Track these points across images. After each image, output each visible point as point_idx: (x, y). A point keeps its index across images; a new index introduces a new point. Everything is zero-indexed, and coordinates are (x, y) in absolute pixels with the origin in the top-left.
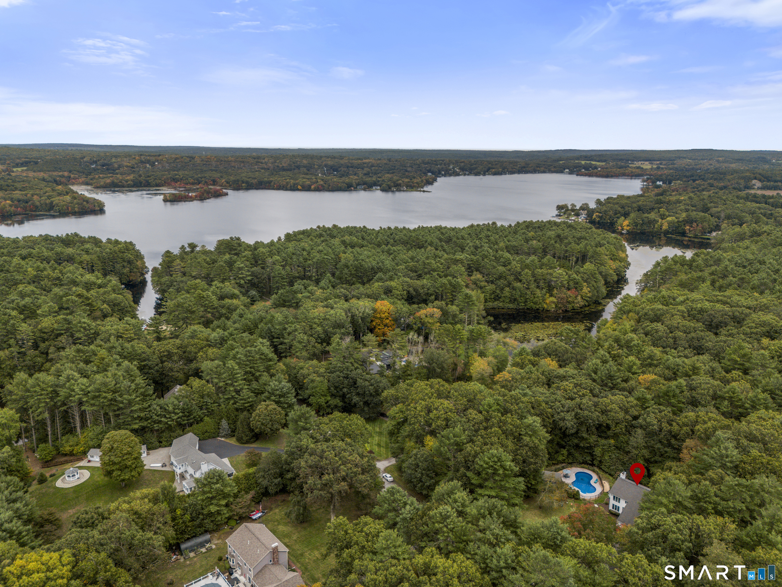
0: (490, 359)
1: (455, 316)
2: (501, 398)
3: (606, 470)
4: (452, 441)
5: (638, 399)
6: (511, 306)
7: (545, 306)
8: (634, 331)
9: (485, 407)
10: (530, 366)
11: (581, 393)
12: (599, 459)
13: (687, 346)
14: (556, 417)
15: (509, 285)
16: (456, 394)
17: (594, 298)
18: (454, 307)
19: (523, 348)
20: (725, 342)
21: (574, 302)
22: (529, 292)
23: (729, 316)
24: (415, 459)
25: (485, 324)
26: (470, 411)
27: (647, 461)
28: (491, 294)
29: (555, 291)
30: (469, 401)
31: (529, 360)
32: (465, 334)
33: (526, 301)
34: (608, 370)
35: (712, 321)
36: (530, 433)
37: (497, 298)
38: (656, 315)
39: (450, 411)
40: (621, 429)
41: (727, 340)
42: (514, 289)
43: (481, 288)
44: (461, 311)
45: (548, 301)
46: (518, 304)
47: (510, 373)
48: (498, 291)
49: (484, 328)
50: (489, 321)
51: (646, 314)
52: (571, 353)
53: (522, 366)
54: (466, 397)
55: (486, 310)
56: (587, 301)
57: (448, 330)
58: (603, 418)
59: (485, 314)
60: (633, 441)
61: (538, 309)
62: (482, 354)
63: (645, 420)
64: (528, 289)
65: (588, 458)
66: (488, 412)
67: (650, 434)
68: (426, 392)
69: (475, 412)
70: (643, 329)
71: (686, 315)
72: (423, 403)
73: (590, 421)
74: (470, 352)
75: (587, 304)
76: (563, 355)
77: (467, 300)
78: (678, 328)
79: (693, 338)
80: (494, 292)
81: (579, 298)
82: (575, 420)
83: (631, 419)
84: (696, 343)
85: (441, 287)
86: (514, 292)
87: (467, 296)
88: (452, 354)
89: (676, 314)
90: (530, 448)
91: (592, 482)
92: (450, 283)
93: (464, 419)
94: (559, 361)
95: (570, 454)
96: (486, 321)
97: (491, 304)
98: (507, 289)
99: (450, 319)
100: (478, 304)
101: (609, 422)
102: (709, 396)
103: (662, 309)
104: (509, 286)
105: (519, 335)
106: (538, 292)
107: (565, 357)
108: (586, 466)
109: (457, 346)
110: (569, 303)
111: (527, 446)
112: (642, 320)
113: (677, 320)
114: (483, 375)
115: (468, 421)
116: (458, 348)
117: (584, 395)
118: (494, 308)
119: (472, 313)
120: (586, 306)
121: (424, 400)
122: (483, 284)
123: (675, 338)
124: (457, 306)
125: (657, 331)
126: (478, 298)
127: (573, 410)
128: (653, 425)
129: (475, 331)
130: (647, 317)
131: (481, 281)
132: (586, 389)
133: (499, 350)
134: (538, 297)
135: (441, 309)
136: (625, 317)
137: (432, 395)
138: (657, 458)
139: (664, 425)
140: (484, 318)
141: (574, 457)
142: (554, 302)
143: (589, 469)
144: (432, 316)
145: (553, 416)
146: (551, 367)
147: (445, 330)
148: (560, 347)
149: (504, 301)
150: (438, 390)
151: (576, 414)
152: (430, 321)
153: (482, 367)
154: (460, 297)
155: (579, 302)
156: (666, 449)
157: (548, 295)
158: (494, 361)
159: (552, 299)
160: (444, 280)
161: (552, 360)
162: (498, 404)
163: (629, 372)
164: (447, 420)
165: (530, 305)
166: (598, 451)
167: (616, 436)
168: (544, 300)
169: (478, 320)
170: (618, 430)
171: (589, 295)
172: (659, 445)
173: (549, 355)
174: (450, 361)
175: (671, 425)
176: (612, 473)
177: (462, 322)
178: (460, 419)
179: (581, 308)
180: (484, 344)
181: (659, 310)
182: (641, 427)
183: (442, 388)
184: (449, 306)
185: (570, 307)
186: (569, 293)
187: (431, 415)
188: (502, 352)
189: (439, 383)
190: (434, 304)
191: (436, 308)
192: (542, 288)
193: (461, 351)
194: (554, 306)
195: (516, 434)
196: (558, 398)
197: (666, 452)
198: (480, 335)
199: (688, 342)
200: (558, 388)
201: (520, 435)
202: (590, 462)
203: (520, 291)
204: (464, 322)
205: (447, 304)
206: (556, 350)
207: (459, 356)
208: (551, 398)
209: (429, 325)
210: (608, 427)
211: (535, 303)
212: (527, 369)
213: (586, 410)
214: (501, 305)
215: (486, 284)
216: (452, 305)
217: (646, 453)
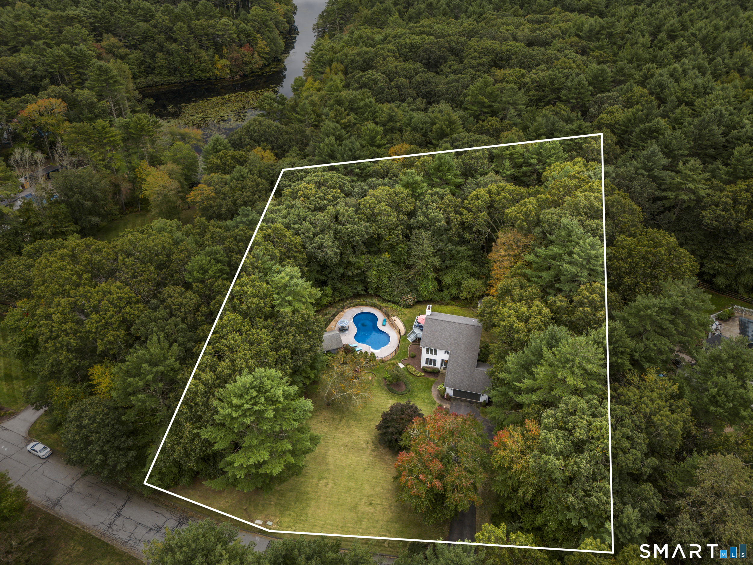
0: (171, 166)
1: (91, 106)
2: (219, 248)
3: (388, 297)
4: (150, 377)
5: (406, 186)
6: (172, 79)
7: (217, 72)
8: (347, 86)
9: (195, 274)
10: (238, 167)
11: (329, 197)
12: (375, 285)
13: (415, 95)
14: (310, 247)
15: (161, 48)
16: (129, 261)
17: (273, 54)
18: (86, 92)
19: (217, 140)
20: (457, 81)
21: (251, 63)
22: (191, 57)
23: (446, 47)
24: (80, 427)
25: (143, 111)
26: (168, 290)
27: (437, 270)
28: (139, 66)
29: (225, 51)
30: (160, 267)
31: (233, 157)
32: (117, 133)
33: (191, 70)
34: (351, 150)
35: (430, 58)
36: (289, 298)
37: (149, 70)
38: (364, 61)
39: (128, 303)
40: (397, 236)
41: (459, 78)
42: (169, 53)
43: (122, 58)
44: (100, 97)
45: (219, 66)
46: (181, 76)
47: (209, 185)
48: (148, 60)
49: (144, 117)
50: (149, 106)
51: (352, 61)
52: (287, 133)
53: (225, 169)
54: (151, 262)
55: (141, 90)
56: (266, 59)
57: (85, 133)
58: (373, 229)
59: (140, 96)
60: (416, 250)
61: (209, 79)
62: (155, 161)
63: (426, 215)
64: (188, 51)
65: (360, 288)
66: (202, 281)
67: (437, 234)
68: (64, 274)
69: (179, 289)
70: (357, 82)
71: (397, 55)
72: (63, 301)
73: (358, 238)
74: (135, 160)
75: (266, 63)
76: (277, 139)
77: (103, 78)
78: (396, 72)
79: (419, 83)
80: (143, 62)
81: (256, 55)
82: (336, 243)
83: (406, 218)
84: (424, 90)
85: (56, 62)
86: (171, 58)
87: (102, 71)
88: (104, 171)
89: (388, 56)
90: (297, 326)
91: (379, 325)
92: (69, 54)
93: (161, 313)
94: (272, 149)
95: (334, 290)
96: (145, 106)
97: (143, 80)
98: (160, 55)
99: (86, 111)
100: (123, 81)
101: (381, 231)
102: (485, 158)
103: (370, 52)
104: (161, 51)
105: (197, 118)
106: (203, 54)
107: (280, 141)
108: (361, 301)
109: (109, 155)
110: (246, 64)
111: (291, 324)
112: (350, 70)
113: (393, 64)
114: (165, 195)
115: (171, 315)
116: (111, 158)
117: (335, 198)
118: (148, 86)
119: (119, 97)
120: (265, 66)
121: (64, 293)
122: (123, 51)
123: (398, 87)
124: (91, 89)
125: (376, 82)
126: (122, 72)
127: (330, 227)
128: (439, 221)
129: (132, 125)
130: (354, 65)
131: (119, 48)
132: (334, 188)
133: (179, 150)
134: (205, 61)
135: (64, 98)
136: (327, 70)
137: (80, 277)
138: (448, 263)
139: (452, 216)
140: (140, 101)
141: (341, 292)
142: (227, 66)
143: (367, 305)
144: (50, 112)
145: (304, 247)
146: (266, 161)
147: (78, 133)
148: (268, 127)
149: (160, 74)
150: (90, 262)
151: (336, 232)
152: (50, 121)
153: (161, 183)
154: (91, 73)
155: (258, 62)
156: (459, 248)
157: (217, 56)
158: (178, 168)
159: (224, 62)
160: (57, 51)
161: (265, 150)
162: (218, 261)
163: (372, 145)
164: (126, 323)
165: (198, 74)
166: (372, 276)
167: (392, 248)
168: (213, 64)
169: (131, 107)
170: (394, 239)
171: (267, 50)
172: (450, 246)
173: (258, 142)
174: (105, 183)
175: (461, 214)
176: (397, 299)
177: (105, 114)
178: (153, 316)
179: (261, 69)
180: (153, 142)
181: (366, 53)
182: (422, 226)
183: (97, 258)
184: (77, 91)
185: (247, 69)
186: (243, 50)
187: (89, 325)
188: (185, 152)
189: (88, 246)
190: (49, 91)
191: (55, 97)
192: (207, 48)
193: (119, 163)
194: (229, 72)
195: (268, 309)
196: (303, 212)
197: (459, 252)
198: (142, 129)
199: (414, 89)
200: (294, 196)
201: (273, 307)
202: (363, 293)
203: (178, 55)
204: (111, 114)
205: (73, 89)
206: (265, 131)
207: (117, 171)
208: (292, 216)
209: (51, 128)
210: (380, 237)
211: (204, 71)
212: (235, 174)
213: (348, 222)
214: (158, 79)
215: (127, 51)
216: (82, 89)
217: (436, 261)
